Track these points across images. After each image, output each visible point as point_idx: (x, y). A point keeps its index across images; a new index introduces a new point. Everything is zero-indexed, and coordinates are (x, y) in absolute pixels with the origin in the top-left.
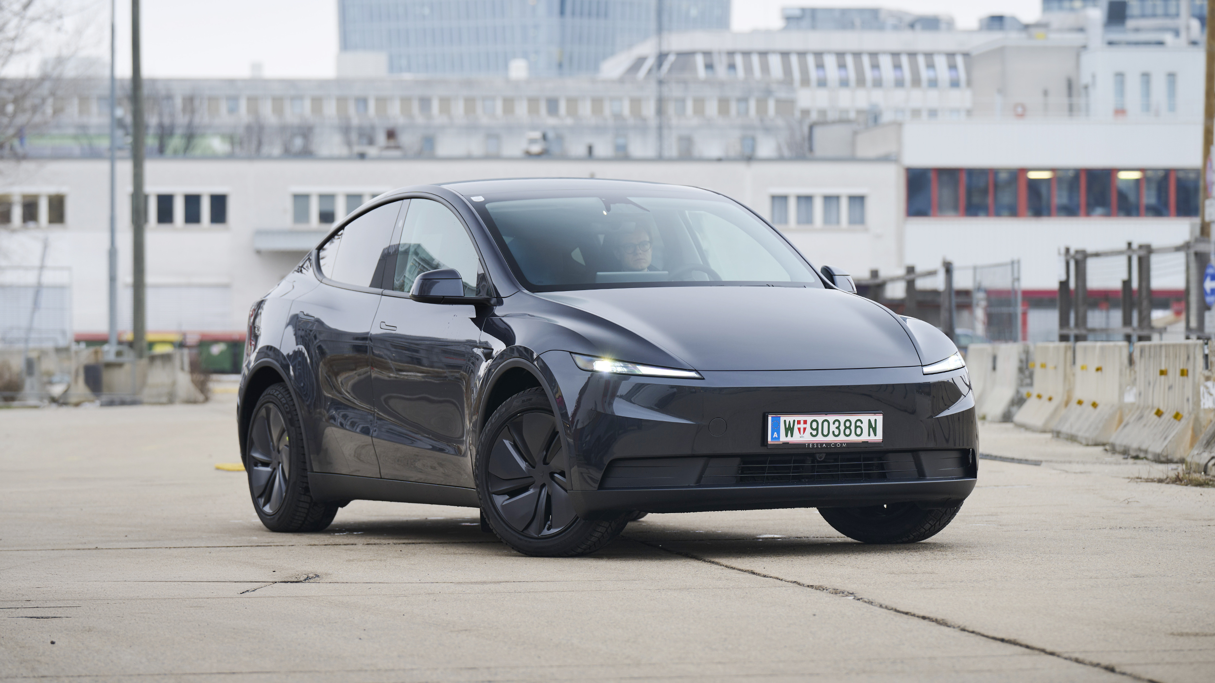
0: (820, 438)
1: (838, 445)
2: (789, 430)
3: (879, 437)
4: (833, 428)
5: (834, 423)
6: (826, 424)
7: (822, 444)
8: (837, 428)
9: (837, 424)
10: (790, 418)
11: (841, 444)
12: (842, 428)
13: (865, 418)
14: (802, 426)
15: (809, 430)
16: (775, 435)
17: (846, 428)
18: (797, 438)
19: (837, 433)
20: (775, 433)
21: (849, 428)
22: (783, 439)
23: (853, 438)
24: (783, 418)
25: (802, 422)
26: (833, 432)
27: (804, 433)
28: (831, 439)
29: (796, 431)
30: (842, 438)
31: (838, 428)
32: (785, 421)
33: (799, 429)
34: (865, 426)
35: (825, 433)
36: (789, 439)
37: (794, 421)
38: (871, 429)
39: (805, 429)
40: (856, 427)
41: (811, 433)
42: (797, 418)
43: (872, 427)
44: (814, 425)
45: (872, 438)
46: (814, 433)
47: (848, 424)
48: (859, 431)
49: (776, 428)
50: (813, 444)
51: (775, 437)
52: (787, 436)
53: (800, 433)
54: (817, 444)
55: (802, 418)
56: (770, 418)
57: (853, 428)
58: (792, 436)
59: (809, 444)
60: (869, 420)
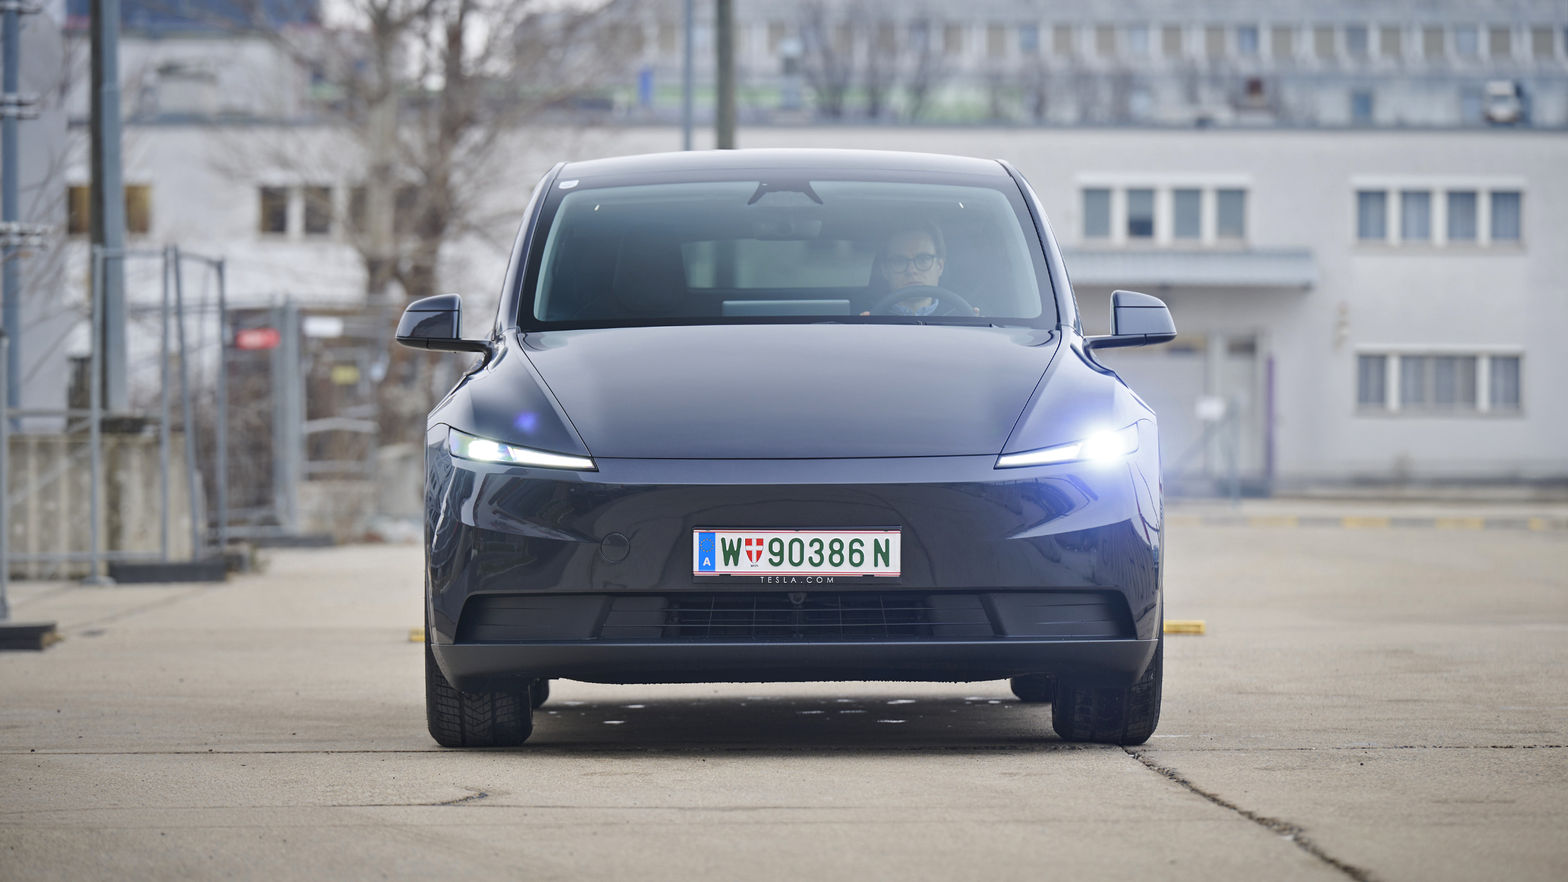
0: (786, 568)
1: (820, 580)
2: (732, 554)
3: (894, 568)
4: (809, 552)
5: (811, 544)
6: (796, 546)
7: (789, 578)
8: (816, 552)
9: (817, 546)
10: (731, 536)
11: (825, 578)
12: (826, 552)
13: (868, 538)
14: (754, 548)
15: (766, 555)
16: (707, 562)
17: (833, 552)
18: (744, 567)
19: (817, 559)
20: (707, 559)
21: (840, 552)
22: (721, 568)
23: (846, 569)
24: (719, 535)
25: (754, 542)
26: (811, 559)
27: (758, 559)
28: (806, 569)
29: (743, 555)
30: (826, 569)
31: (819, 552)
32: (723, 540)
33: (749, 553)
34: (868, 550)
35: (796, 559)
36: (731, 569)
37: (740, 540)
38: (879, 555)
39: (759, 553)
40: (852, 551)
41: (771, 560)
42: (744, 535)
43: (882, 553)
44: (776, 547)
45: (881, 570)
46: (776, 559)
47: (836, 546)
48: (856, 558)
49: (708, 550)
50: (774, 578)
51: (707, 565)
52: (727, 564)
53: (751, 560)
54: (781, 578)
55: (754, 535)
56: (696, 535)
57: (846, 552)
58: (736, 563)
59: (766, 578)
60: (876, 541)
